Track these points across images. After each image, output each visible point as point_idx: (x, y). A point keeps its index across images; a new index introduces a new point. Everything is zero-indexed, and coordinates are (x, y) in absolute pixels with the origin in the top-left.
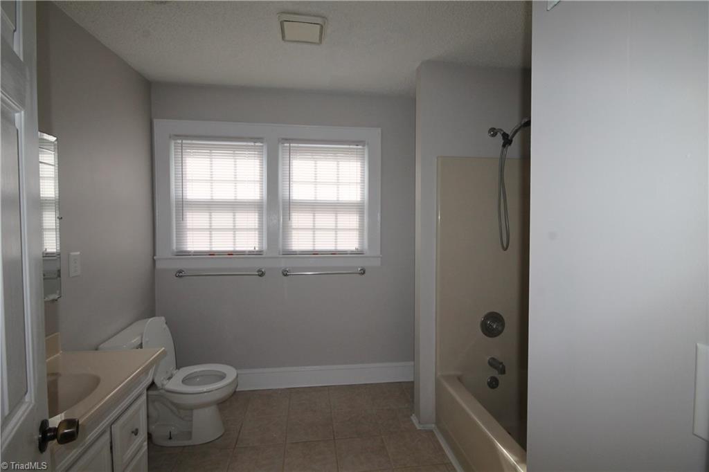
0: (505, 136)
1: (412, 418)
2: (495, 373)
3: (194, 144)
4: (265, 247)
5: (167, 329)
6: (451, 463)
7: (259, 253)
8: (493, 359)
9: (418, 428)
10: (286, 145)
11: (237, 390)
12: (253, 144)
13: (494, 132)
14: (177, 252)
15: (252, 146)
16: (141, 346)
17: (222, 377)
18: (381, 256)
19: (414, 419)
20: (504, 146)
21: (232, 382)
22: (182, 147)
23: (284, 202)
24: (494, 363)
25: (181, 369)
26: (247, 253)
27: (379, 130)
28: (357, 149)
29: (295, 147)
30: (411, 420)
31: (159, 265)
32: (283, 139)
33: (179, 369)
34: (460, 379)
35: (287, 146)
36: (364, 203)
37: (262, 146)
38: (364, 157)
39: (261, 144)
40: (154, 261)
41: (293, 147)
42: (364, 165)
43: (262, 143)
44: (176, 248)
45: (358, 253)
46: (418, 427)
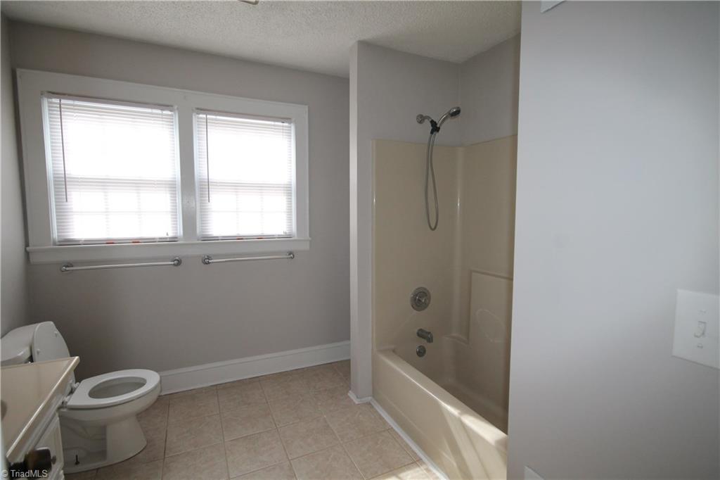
0: (433, 123)
1: (349, 394)
2: (424, 342)
3: (77, 106)
4: (180, 232)
5: (60, 335)
6: (392, 428)
7: (174, 239)
8: (421, 330)
9: (357, 403)
10: (201, 116)
11: (163, 394)
12: (159, 111)
13: (421, 119)
14: (59, 242)
15: (159, 114)
16: (31, 359)
17: (140, 383)
18: (310, 239)
19: (351, 395)
20: (432, 133)
21: (155, 388)
22: (60, 107)
23: (201, 182)
24: (422, 334)
25: (84, 382)
26: (158, 240)
27: (306, 108)
28: (283, 126)
29: (212, 119)
30: (349, 397)
31: (34, 259)
32: (198, 109)
33: (80, 382)
34: (394, 351)
35: (201, 118)
36: (291, 185)
37: (172, 115)
38: (290, 136)
39: (170, 113)
40: (27, 254)
41: (210, 119)
42: (291, 144)
43: (171, 111)
44: (58, 236)
45: (288, 237)
46: (357, 401)
